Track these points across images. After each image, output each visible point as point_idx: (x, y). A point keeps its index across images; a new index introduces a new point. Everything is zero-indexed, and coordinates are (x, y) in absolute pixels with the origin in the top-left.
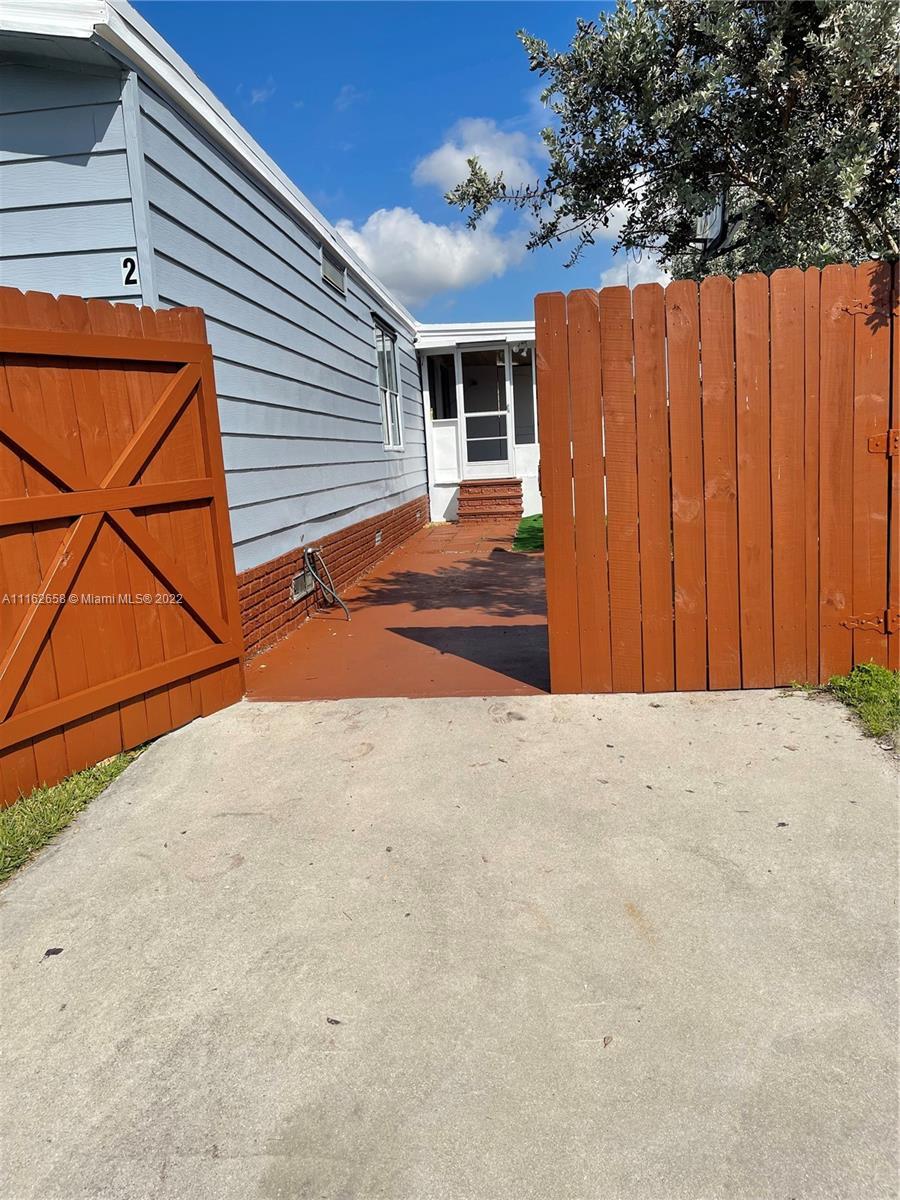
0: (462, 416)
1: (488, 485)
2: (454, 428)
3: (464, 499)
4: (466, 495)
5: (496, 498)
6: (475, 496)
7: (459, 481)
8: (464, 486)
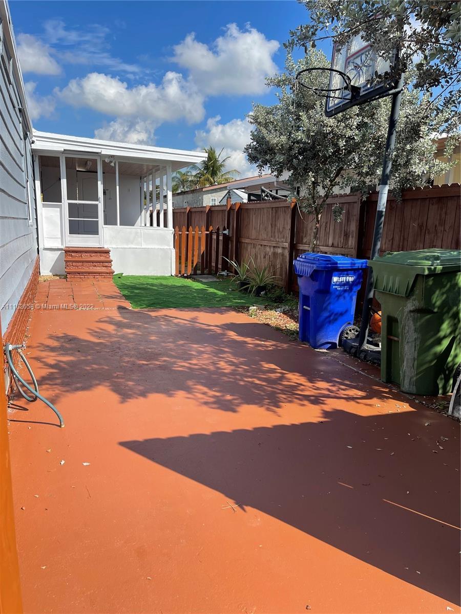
0: (65, 202)
1: (86, 252)
2: (59, 209)
3: (69, 261)
4: (70, 258)
5: (93, 262)
6: (76, 259)
7: (63, 247)
8: (68, 251)
